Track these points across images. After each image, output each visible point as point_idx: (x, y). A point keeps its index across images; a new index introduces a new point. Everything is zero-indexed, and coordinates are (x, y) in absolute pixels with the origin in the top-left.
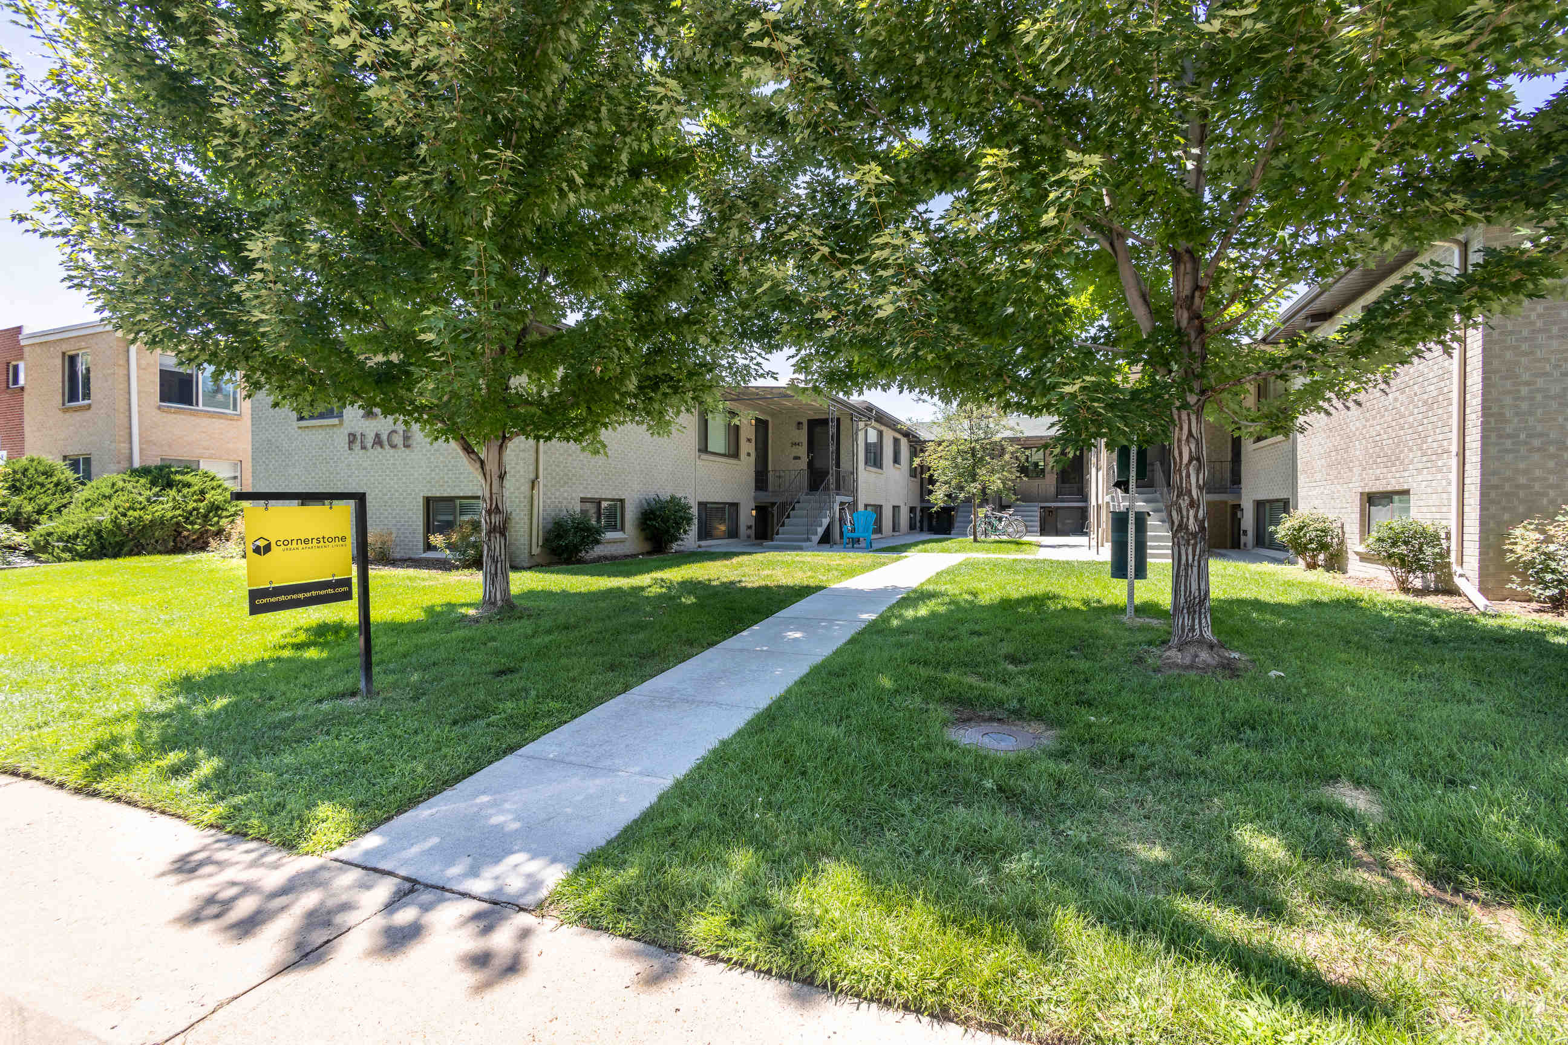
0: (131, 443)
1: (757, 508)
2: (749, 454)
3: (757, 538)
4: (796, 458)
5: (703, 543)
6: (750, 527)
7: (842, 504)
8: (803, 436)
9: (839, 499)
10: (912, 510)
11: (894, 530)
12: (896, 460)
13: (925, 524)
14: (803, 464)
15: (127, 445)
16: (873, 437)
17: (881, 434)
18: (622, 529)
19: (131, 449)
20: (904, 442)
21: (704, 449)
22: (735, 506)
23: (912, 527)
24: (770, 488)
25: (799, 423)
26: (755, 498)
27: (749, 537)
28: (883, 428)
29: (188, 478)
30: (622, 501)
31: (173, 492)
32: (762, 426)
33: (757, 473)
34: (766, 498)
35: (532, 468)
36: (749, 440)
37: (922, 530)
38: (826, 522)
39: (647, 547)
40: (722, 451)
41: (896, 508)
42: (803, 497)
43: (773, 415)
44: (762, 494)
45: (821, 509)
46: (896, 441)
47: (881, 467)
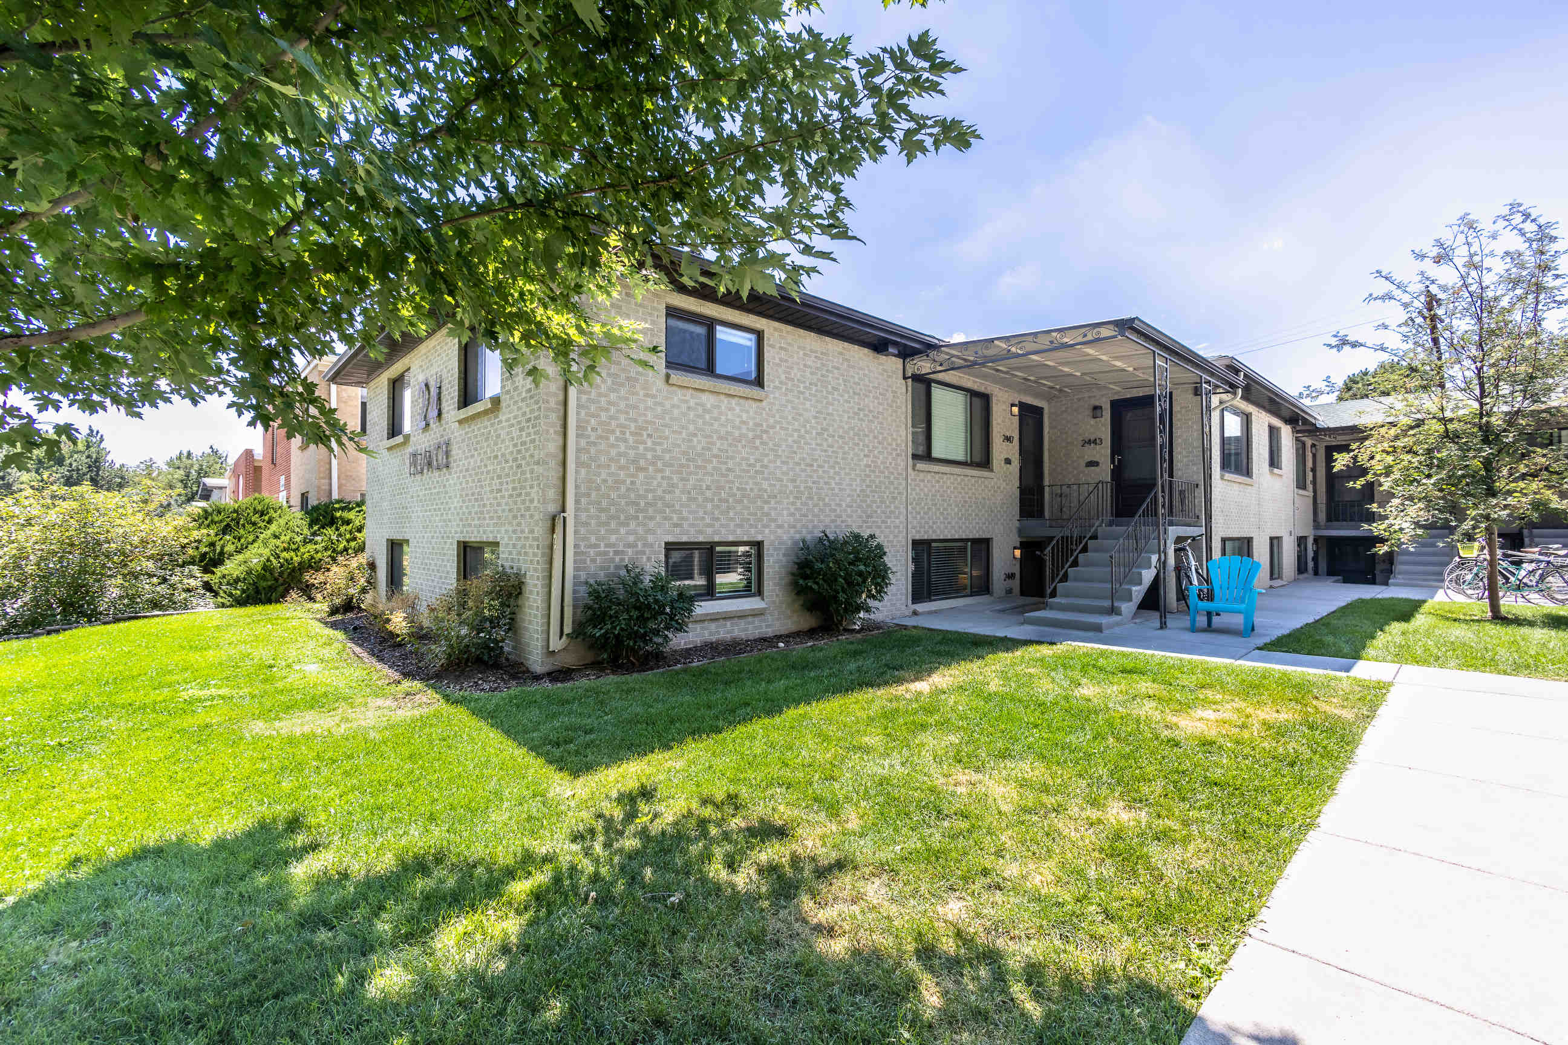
0: (330, 478)
1: (1023, 546)
2: (1008, 461)
3: (1023, 593)
4: (1092, 464)
5: (921, 607)
6: (1011, 576)
7: (1179, 540)
8: (1103, 428)
9: (1174, 532)
10: (1301, 541)
11: (1272, 578)
12: (1274, 462)
13: (1323, 566)
14: (1105, 472)
15: (327, 481)
16: (1233, 427)
17: (1247, 419)
18: (760, 593)
19: (330, 485)
20: (1286, 433)
21: (924, 454)
22: (982, 546)
23: (1301, 568)
24: (1047, 514)
25: (1096, 408)
26: (1020, 531)
27: (1009, 591)
28: (1250, 408)
29: (351, 515)
30: (759, 545)
31: (330, 531)
32: (1030, 416)
33: (1023, 490)
34: (1038, 529)
35: (552, 494)
36: (1008, 439)
37: (1316, 573)
38: (1148, 576)
39: (806, 621)
40: (960, 456)
41: (1275, 542)
42: (1103, 530)
43: (1050, 399)
44: (1031, 522)
45: (1138, 550)
46: (1273, 431)
47: (1248, 473)
